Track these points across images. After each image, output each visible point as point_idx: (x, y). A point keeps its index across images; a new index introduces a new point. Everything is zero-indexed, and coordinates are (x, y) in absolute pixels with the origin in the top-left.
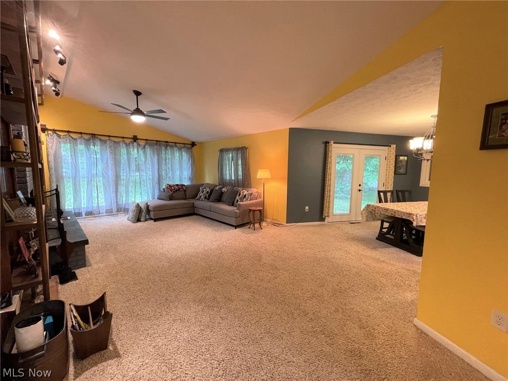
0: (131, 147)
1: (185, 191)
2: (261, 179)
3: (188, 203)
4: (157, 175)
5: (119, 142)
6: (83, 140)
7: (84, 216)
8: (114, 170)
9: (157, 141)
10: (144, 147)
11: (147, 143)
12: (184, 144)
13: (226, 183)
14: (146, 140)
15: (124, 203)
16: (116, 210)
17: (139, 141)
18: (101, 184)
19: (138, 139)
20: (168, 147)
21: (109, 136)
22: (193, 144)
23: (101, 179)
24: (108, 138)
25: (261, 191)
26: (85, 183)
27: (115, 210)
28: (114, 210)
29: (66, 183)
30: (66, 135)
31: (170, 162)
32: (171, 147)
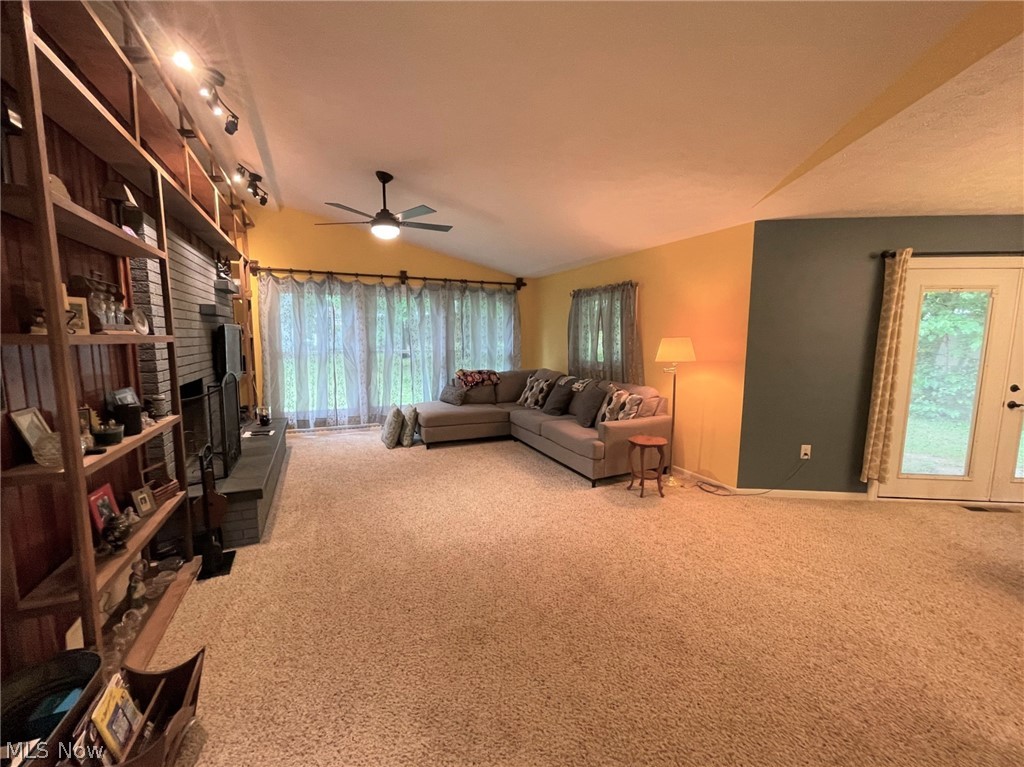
0: (396, 294)
1: (496, 385)
2: (669, 364)
3: (500, 413)
4: (442, 352)
5: (374, 286)
6: (312, 284)
7: (312, 428)
8: (365, 341)
9: (445, 280)
10: (420, 294)
11: (425, 286)
12: (500, 283)
13: (584, 369)
14: (425, 279)
15: (381, 405)
16: (366, 419)
17: (410, 282)
18: (340, 368)
19: (407, 278)
20: (467, 293)
21: (357, 275)
22: (520, 283)
23: (342, 356)
24: (353, 278)
25: (668, 393)
26: (316, 366)
27: (364, 418)
28: (362, 417)
29: (285, 365)
30: (287, 278)
31: (470, 324)
32: (473, 291)
